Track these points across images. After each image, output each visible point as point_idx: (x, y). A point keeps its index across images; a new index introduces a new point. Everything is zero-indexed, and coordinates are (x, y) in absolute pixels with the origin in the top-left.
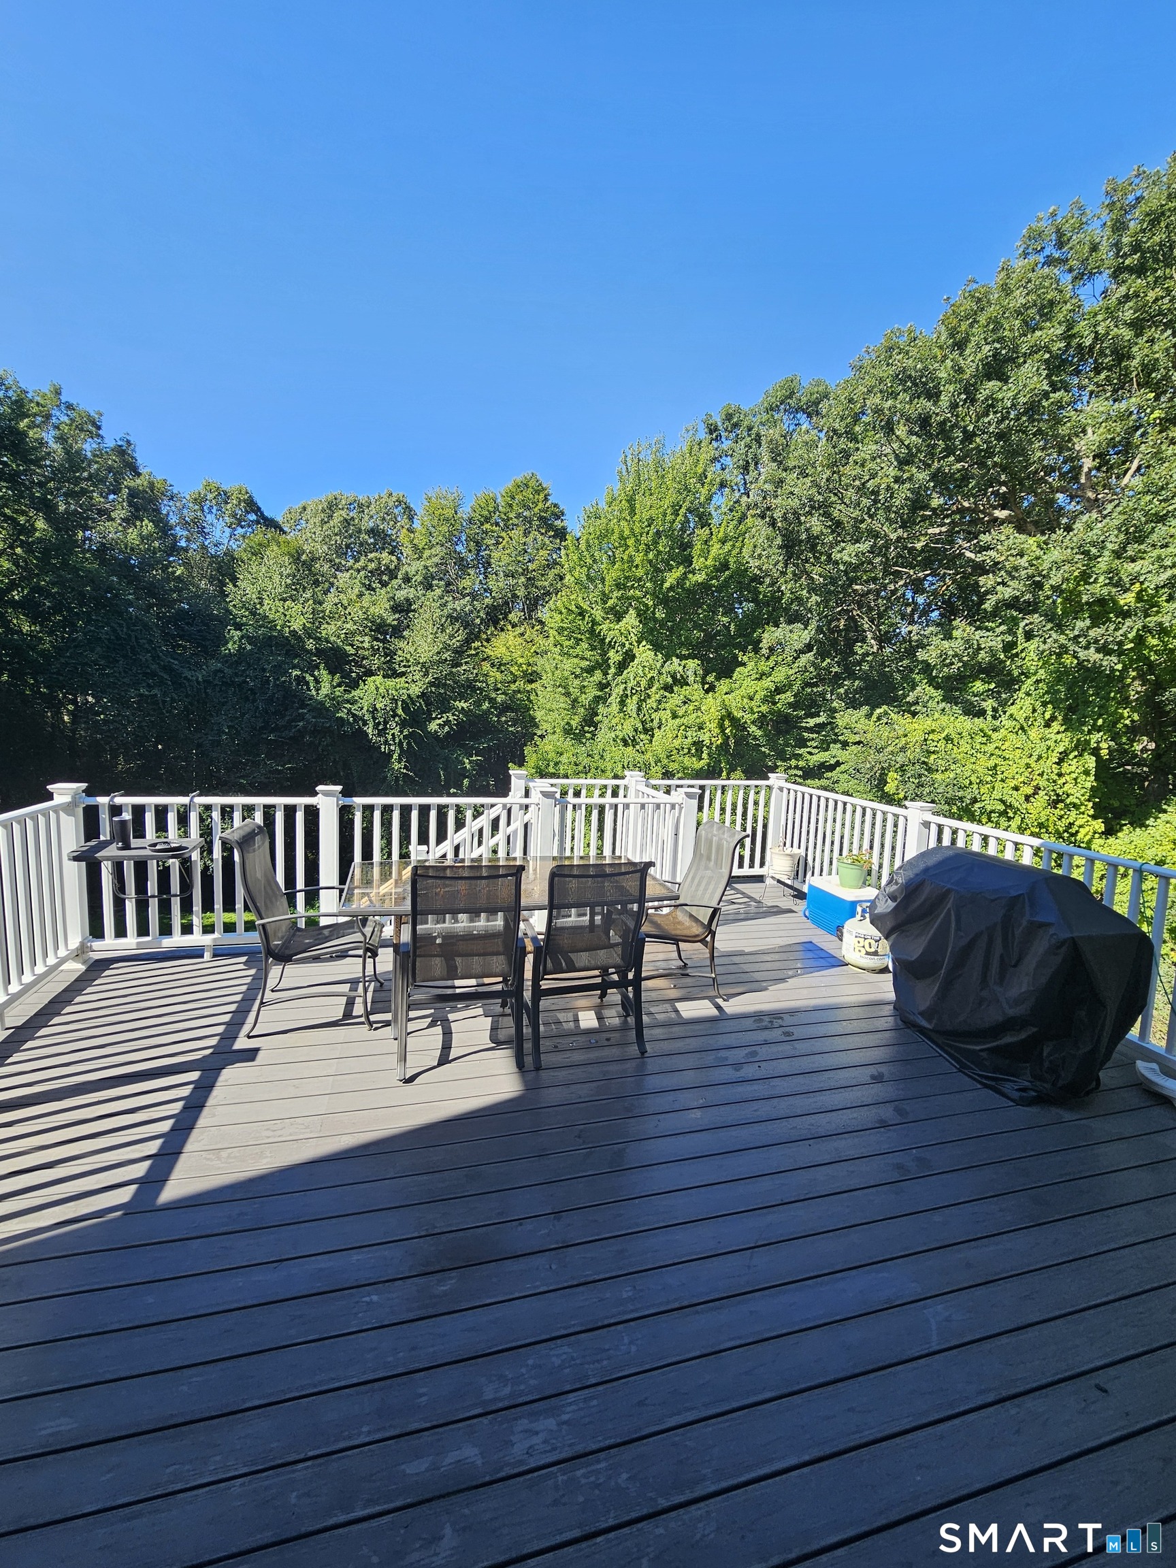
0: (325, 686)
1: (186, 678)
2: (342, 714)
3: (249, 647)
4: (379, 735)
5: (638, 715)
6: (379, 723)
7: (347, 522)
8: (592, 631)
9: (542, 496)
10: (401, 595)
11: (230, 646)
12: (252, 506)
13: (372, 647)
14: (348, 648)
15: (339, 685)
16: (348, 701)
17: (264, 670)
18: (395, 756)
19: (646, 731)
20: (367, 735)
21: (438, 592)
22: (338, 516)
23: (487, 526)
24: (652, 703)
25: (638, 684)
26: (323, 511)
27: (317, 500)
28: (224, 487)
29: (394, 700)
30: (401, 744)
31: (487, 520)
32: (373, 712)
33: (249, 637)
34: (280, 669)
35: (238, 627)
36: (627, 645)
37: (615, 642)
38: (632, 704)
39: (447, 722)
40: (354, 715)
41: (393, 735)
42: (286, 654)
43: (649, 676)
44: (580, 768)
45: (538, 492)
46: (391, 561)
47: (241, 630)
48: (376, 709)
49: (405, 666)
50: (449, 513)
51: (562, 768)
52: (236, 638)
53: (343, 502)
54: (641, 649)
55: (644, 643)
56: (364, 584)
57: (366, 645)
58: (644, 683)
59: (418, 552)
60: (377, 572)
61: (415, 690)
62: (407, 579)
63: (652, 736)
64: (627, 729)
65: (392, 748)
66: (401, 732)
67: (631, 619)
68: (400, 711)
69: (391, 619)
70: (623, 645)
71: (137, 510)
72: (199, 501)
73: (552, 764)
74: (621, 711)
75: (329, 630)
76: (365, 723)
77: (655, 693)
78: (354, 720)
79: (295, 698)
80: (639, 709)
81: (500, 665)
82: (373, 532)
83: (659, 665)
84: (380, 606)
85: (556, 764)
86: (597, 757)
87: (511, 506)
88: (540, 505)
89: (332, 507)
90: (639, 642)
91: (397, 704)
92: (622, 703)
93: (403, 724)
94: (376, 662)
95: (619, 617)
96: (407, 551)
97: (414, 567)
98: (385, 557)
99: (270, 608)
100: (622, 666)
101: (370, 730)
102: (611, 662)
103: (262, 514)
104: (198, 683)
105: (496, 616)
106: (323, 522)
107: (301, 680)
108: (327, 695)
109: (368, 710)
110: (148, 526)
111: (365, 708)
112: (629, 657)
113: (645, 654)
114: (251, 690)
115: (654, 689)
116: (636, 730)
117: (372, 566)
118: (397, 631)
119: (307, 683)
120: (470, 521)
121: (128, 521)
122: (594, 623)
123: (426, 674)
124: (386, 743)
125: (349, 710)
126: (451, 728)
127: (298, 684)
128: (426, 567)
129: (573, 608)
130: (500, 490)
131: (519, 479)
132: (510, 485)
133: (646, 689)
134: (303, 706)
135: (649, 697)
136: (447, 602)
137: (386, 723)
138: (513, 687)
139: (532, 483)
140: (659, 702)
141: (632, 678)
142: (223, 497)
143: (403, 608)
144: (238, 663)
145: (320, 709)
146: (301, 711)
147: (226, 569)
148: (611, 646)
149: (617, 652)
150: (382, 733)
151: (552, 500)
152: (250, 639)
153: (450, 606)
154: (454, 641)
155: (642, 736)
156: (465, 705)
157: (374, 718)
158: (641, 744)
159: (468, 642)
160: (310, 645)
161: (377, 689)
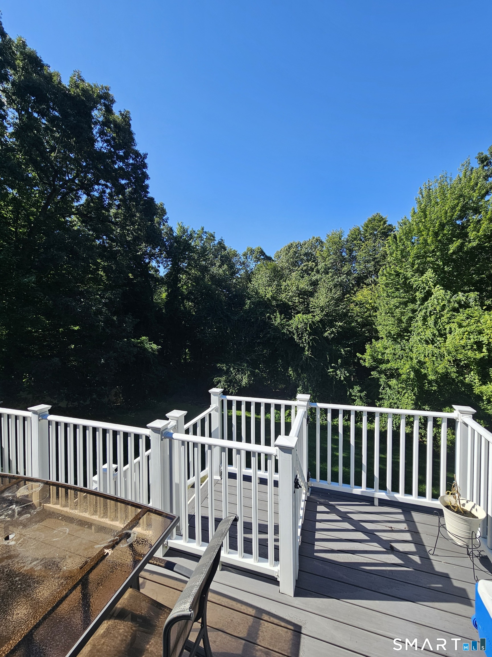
0: (278, 320)
1: (232, 319)
2: (285, 331)
3: (252, 306)
4: (300, 339)
5: (435, 326)
6: (299, 334)
7: (295, 253)
8: (405, 283)
9: (382, 222)
10: (314, 278)
11: (246, 306)
12: (262, 253)
13: (299, 301)
14: (289, 303)
15: (284, 319)
16: (287, 325)
17: (257, 314)
18: (306, 349)
19: (441, 335)
20: (295, 339)
21: (330, 274)
22: (292, 251)
23: (355, 242)
24: (444, 319)
25: (435, 309)
26: (287, 250)
28: (253, 248)
29: (306, 324)
30: (309, 343)
31: (355, 239)
32: (297, 330)
33: (252, 302)
34: (263, 314)
36: (427, 288)
37: (419, 287)
38: (431, 321)
39: (333, 332)
40: (289, 331)
41: (305, 339)
42: (265, 307)
43: (442, 304)
44: (397, 356)
45: (380, 221)
46: (313, 265)
47: (250, 300)
48: (298, 328)
49: (314, 309)
50: (337, 240)
51: (386, 356)
52: (248, 303)
53: (294, 245)
54: (436, 289)
55: (438, 286)
56: (300, 276)
57: (297, 301)
58: (438, 308)
59: (324, 259)
60: (306, 271)
61: (317, 318)
62: (318, 272)
63: (446, 338)
64: (428, 334)
65: (305, 345)
66: (309, 338)
67: (429, 274)
68: (308, 329)
69: (310, 288)
70: (424, 288)
71: (223, 262)
72: (245, 255)
73: (380, 354)
74: (424, 324)
75: (283, 296)
76: (294, 335)
77: (446, 314)
78: (290, 333)
79: (267, 325)
80: (436, 323)
81: (360, 304)
82: (306, 254)
83: (448, 297)
84: (304, 284)
85: (383, 354)
86: (407, 350)
87: (366, 230)
88: (381, 227)
89: (290, 247)
90: (435, 286)
91: (307, 325)
92: (425, 319)
93: (310, 334)
94: (301, 307)
95: (422, 273)
96: (320, 260)
97: (321, 266)
98: (310, 264)
99: (261, 291)
100: (425, 299)
101: (295, 337)
102: (417, 298)
103: (266, 255)
104: (236, 321)
105: (360, 281)
106: (287, 254)
107: (269, 317)
108: (278, 323)
109: (295, 329)
110: (226, 266)
111: (294, 328)
112: (429, 294)
113: (438, 292)
114: (253, 322)
115: (445, 311)
116: (434, 335)
117: (305, 268)
118: (311, 294)
119: (271, 319)
120: (347, 241)
121: (220, 266)
122: (406, 278)
123: (322, 311)
124: (302, 343)
125: (287, 329)
126: (335, 335)
127: (268, 320)
128: (325, 265)
129: (393, 272)
130: (361, 224)
131: (370, 217)
132: (366, 221)
133: (440, 312)
134: (270, 328)
135: (443, 316)
136: (335, 278)
137: (302, 334)
138: (366, 314)
139: (378, 217)
140: (450, 318)
141: (430, 306)
142: (252, 251)
143: (315, 284)
144: (249, 312)
145: (276, 329)
146: (269, 330)
147: (249, 278)
148: (416, 290)
149: (421, 292)
150: (301, 338)
151: (388, 223)
152: (253, 303)
153: (336, 280)
154: (336, 295)
155: (438, 339)
156: (341, 324)
157: (297, 332)
158: (438, 343)
159: (344, 294)
160: (274, 303)
161: (299, 319)
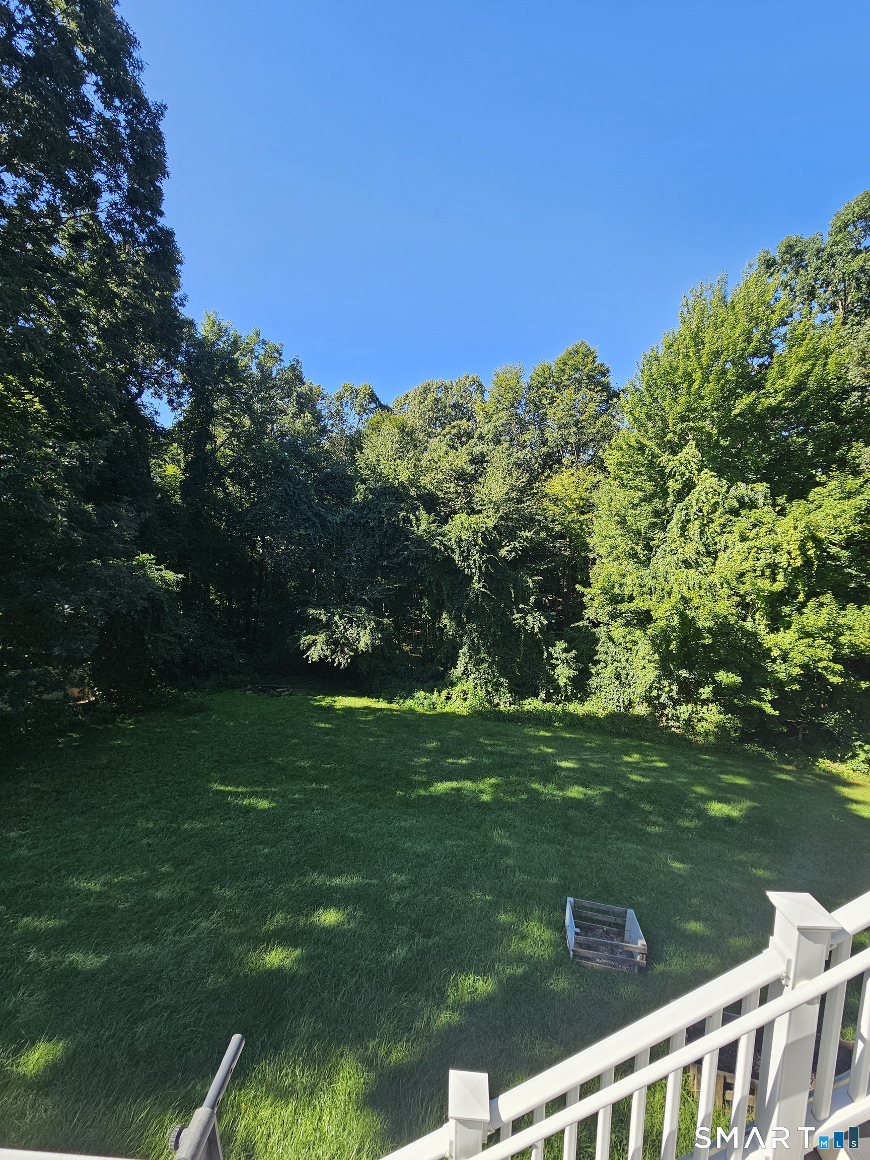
0: (423, 523)
1: (329, 521)
2: (436, 545)
3: (370, 497)
4: (464, 561)
5: (701, 538)
6: (464, 551)
7: (437, 400)
8: (651, 464)
9: (590, 359)
10: (477, 450)
11: (358, 496)
12: (373, 398)
13: (456, 492)
14: (439, 493)
15: (434, 522)
16: (440, 534)
17: (380, 513)
18: (476, 578)
19: (709, 554)
20: (454, 560)
21: (506, 445)
22: (430, 398)
23: (544, 389)
24: (715, 527)
25: (700, 510)
26: (420, 395)
27: (414, 389)
28: (356, 387)
29: (475, 532)
30: (480, 567)
31: (543, 385)
32: (459, 543)
33: (370, 489)
34: (392, 512)
35: (363, 482)
36: (687, 474)
37: (675, 472)
38: (694, 528)
39: (515, 548)
40: (444, 545)
41: (474, 560)
42: (396, 499)
43: (712, 501)
44: (645, 590)
45: (586, 356)
46: (469, 426)
47: (365, 484)
48: (461, 540)
49: (481, 505)
50: (513, 383)
51: (626, 589)
52: (362, 490)
53: (434, 387)
54: (703, 476)
55: (705, 470)
56: (449, 445)
57: (452, 490)
58: (706, 509)
59: (488, 417)
60: (459, 436)
61: (491, 524)
62: (481, 438)
63: (716, 558)
64: (689, 552)
65: (474, 571)
66: (480, 558)
67: (690, 451)
68: (480, 541)
69: (470, 469)
70: (684, 474)
71: (302, 406)
72: (340, 398)
73: (617, 586)
74: (683, 535)
75: (425, 480)
76: (453, 552)
77: (719, 518)
78: (445, 549)
79: (401, 533)
80: (702, 533)
81: (555, 501)
82: (454, 406)
83: (724, 489)
84: (461, 459)
85: (621, 585)
86: (662, 579)
87: (563, 370)
88: (590, 366)
89: (426, 390)
90: (699, 471)
91: (477, 535)
92: (684, 528)
93: (482, 551)
94: (460, 503)
95: (674, 449)
96: (480, 417)
97: (487, 429)
98: (464, 424)
99: (385, 468)
100: (681, 495)
101: (456, 557)
102: (670, 490)
103: (379, 403)
104: (337, 524)
105: (551, 462)
106: (420, 403)
107: (406, 520)
108: (425, 530)
109: (455, 541)
110: (308, 417)
111: (453, 539)
112: (689, 486)
113: (707, 481)
114: (372, 528)
115: (718, 514)
116: (698, 553)
117: (455, 431)
118: (474, 478)
119: (411, 521)
120: (530, 388)
121: (296, 415)
122: (654, 456)
123: (497, 511)
124: (469, 567)
125: (441, 542)
126: (517, 553)
127: (404, 523)
128: (496, 427)
129: (634, 444)
130: (553, 360)
131: (571, 348)
132: (562, 354)
133: (708, 514)
134: (407, 539)
135: (712, 521)
136: (512, 452)
137: (469, 551)
138: (569, 519)
139: (581, 350)
140: (724, 526)
141: (694, 504)
142: (355, 393)
143: (479, 460)
144: (363, 508)
145: (419, 542)
146: (406, 543)
147: (356, 443)
148: (672, 475)
149: (677, 480)
150: (466, 559)
151: (598, 361)
152: (372, 491)
153: (515, 455)
154: (519, 483)
155: (704, 559)
156: (529, 534)
157: (460, 547)
158: (705, 566)
159: (530, 482)
160: (413, 492)
161: (462, 523)
